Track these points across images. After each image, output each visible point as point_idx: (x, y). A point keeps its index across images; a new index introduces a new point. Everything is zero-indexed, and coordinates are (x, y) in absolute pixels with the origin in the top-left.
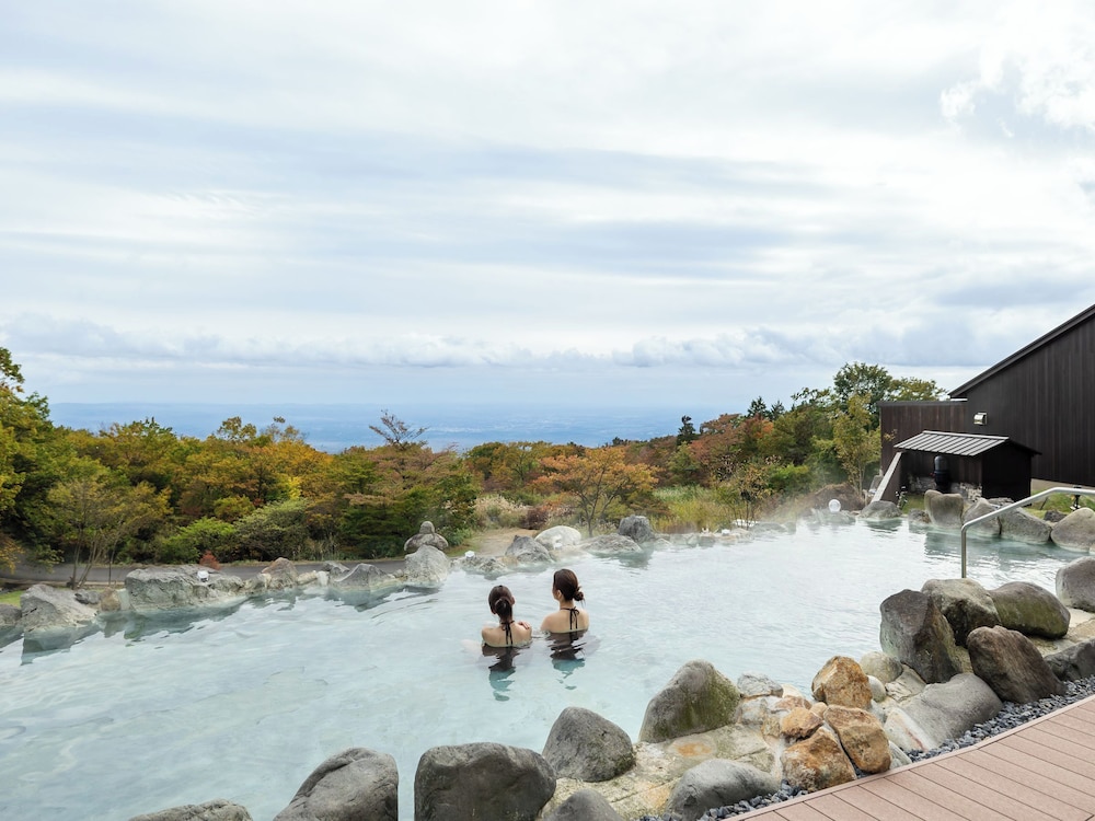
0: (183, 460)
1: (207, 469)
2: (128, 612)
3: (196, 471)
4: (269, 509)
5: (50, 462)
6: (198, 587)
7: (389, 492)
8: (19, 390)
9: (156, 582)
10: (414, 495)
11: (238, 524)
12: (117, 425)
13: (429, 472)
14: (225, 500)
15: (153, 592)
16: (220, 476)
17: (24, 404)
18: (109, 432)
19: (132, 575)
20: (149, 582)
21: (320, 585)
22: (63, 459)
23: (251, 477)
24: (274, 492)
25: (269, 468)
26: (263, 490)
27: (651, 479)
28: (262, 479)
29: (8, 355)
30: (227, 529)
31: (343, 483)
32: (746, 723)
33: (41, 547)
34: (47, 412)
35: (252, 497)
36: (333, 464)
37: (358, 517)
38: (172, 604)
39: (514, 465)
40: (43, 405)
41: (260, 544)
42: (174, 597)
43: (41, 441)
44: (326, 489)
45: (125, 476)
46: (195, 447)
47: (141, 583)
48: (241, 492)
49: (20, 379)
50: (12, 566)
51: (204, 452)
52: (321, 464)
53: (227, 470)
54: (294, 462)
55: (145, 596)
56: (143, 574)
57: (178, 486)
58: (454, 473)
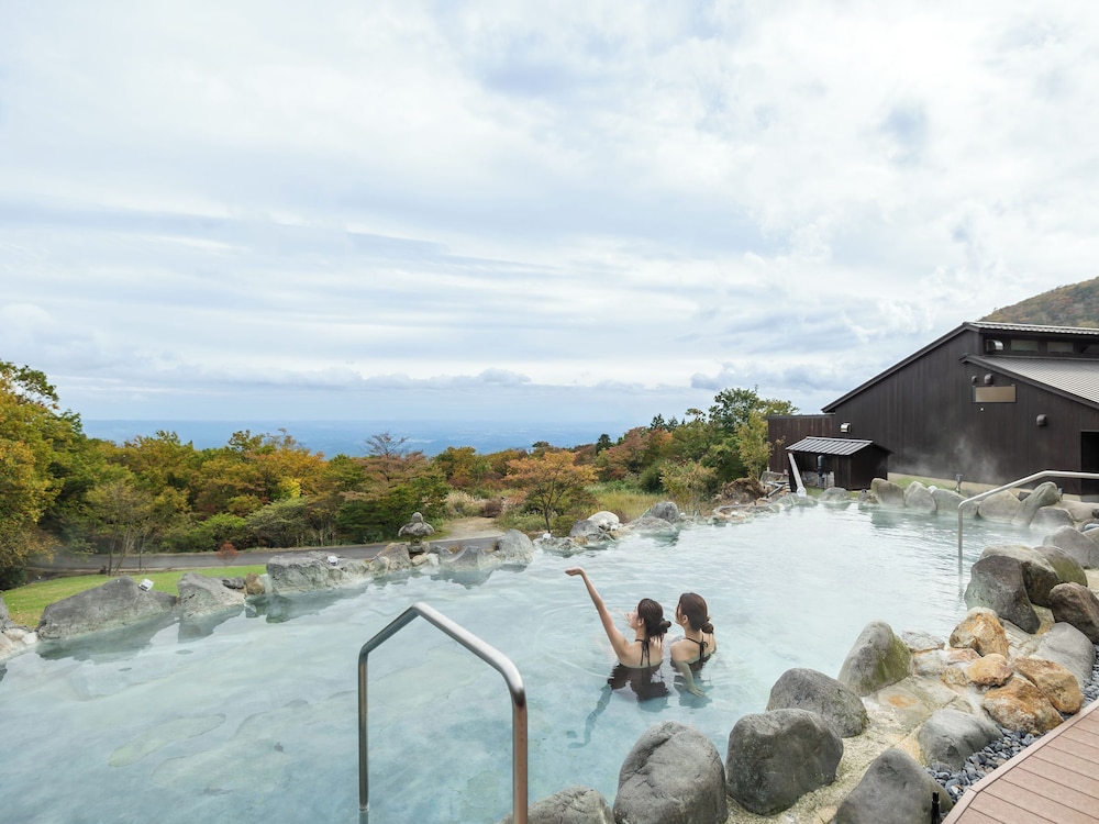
0: (198, 466)
1: (219, 474)
2: (272, 594)
3: (210, 475)
4: (275, 505)
5: (84, 468)
6: (333, 570)
7: (376, 491)
8: (55, 407)
9: (296, 566)
10: (397, 492)
11: (250, 518)
12: (140, 438)
13: (410, 473)
14: (237, 499)
15: (294, 576)
16: (231, 478)
17: (59, 419)
18: (132, 443)
19: (273, 561)
20: (290, 567)
21: (432, 565)
22: (96, 465)
23: (258, 479)
24: (279, 492)
25: (274, 472)
26: (269, 489)
27: (593, 477)
28: (267, 480)
29: (45, 378)
30: (241, 522)
31: (338, 483)
32: (923, 674)
33: (76, 540)
34: (80, 426)
35: (260, 495)
36: (329, 468)
37: (351, 510)
38: (311, 586)
39: (470, 467)
40: (76, 420)
41: (267, 534)
42: (313, 580)
43: (75, 451)
44: (322, 489)
45: (148, 480)
46: (209, 455)
47: (282, 568)
48: (250, 492)
49: (55, 397)
50: (51, 557)
51: (216, 460)
52: (317, 468)
53: (237, 474)
54: (294, 467)
55: (286, 580)
56: (283, 559)
57: (194, 487)
58: (430, 474)
